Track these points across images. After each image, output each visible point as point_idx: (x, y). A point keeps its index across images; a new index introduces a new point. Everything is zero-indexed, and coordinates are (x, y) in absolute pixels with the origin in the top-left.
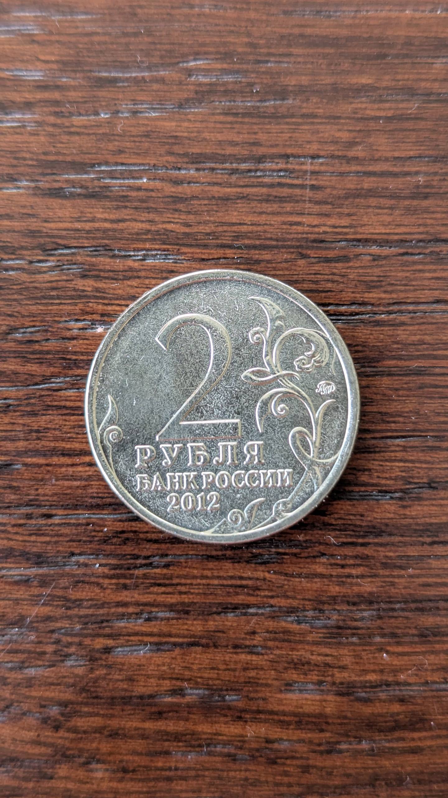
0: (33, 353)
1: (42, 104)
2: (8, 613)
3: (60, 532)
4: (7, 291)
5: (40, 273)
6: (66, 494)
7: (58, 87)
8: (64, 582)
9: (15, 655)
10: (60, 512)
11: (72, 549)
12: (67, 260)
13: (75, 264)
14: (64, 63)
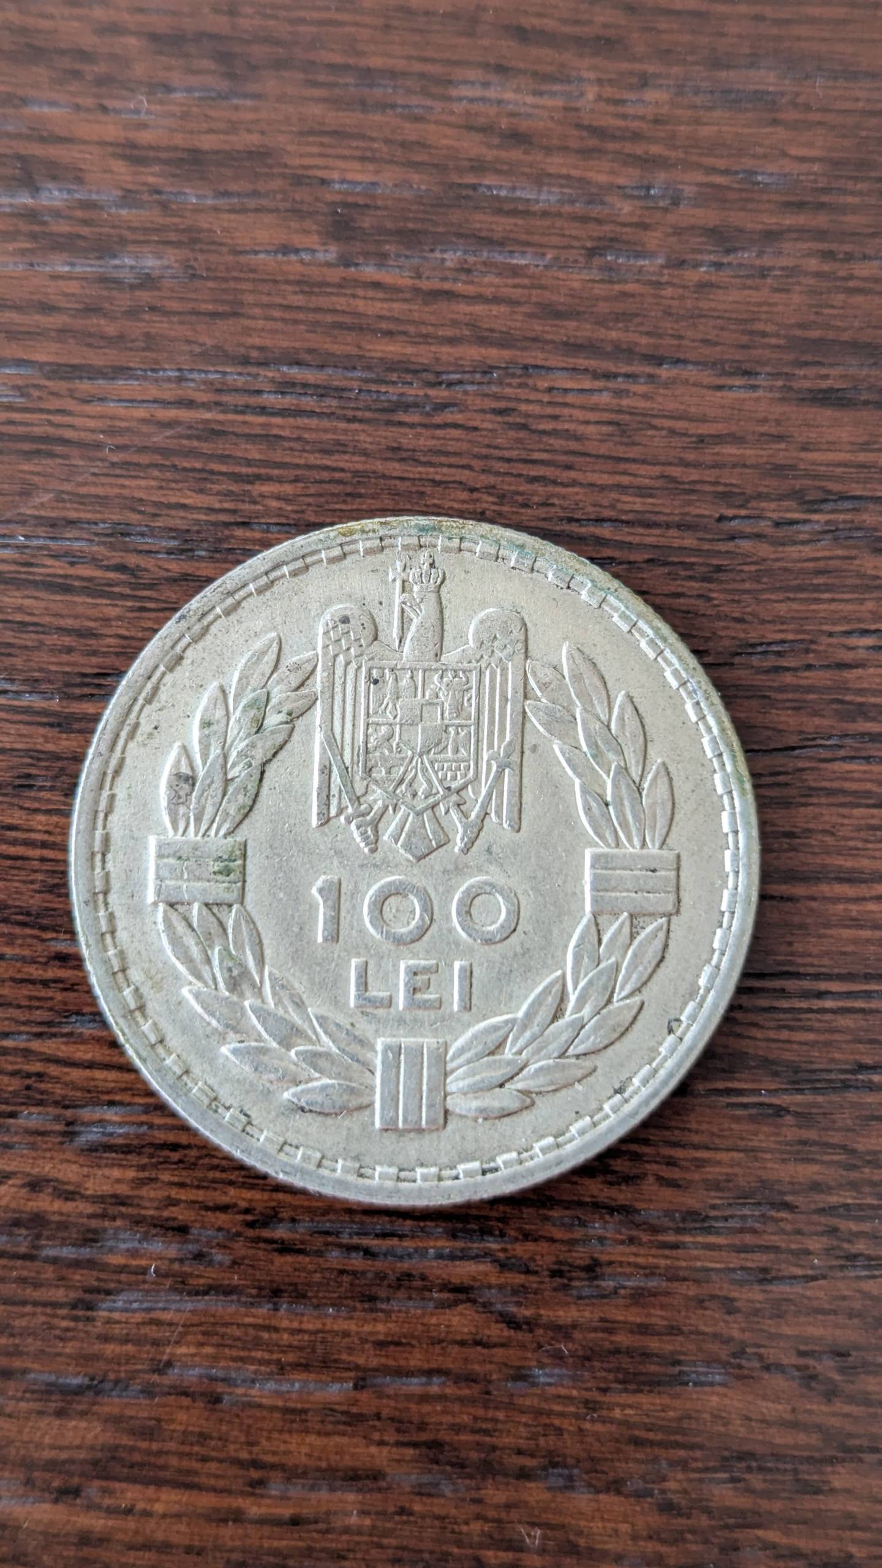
0: (782, 689)
1: (794, 235)
2: (736, 1175)
3: (834, 1024)
4: (731, 575)
5: (795, 543)
6: (845, 953)
7: (821, 206)
8: (845, 1119)
9: (749, 1256)
10: (835, 987)
11: (858, 1057)
12: (845, 522)
13: (858, 529)
14: (836, 163)
